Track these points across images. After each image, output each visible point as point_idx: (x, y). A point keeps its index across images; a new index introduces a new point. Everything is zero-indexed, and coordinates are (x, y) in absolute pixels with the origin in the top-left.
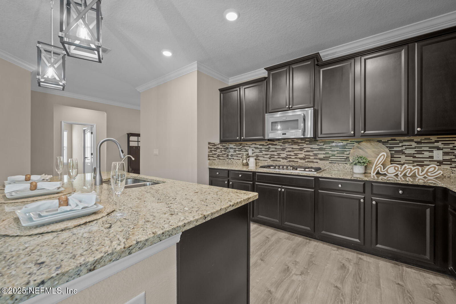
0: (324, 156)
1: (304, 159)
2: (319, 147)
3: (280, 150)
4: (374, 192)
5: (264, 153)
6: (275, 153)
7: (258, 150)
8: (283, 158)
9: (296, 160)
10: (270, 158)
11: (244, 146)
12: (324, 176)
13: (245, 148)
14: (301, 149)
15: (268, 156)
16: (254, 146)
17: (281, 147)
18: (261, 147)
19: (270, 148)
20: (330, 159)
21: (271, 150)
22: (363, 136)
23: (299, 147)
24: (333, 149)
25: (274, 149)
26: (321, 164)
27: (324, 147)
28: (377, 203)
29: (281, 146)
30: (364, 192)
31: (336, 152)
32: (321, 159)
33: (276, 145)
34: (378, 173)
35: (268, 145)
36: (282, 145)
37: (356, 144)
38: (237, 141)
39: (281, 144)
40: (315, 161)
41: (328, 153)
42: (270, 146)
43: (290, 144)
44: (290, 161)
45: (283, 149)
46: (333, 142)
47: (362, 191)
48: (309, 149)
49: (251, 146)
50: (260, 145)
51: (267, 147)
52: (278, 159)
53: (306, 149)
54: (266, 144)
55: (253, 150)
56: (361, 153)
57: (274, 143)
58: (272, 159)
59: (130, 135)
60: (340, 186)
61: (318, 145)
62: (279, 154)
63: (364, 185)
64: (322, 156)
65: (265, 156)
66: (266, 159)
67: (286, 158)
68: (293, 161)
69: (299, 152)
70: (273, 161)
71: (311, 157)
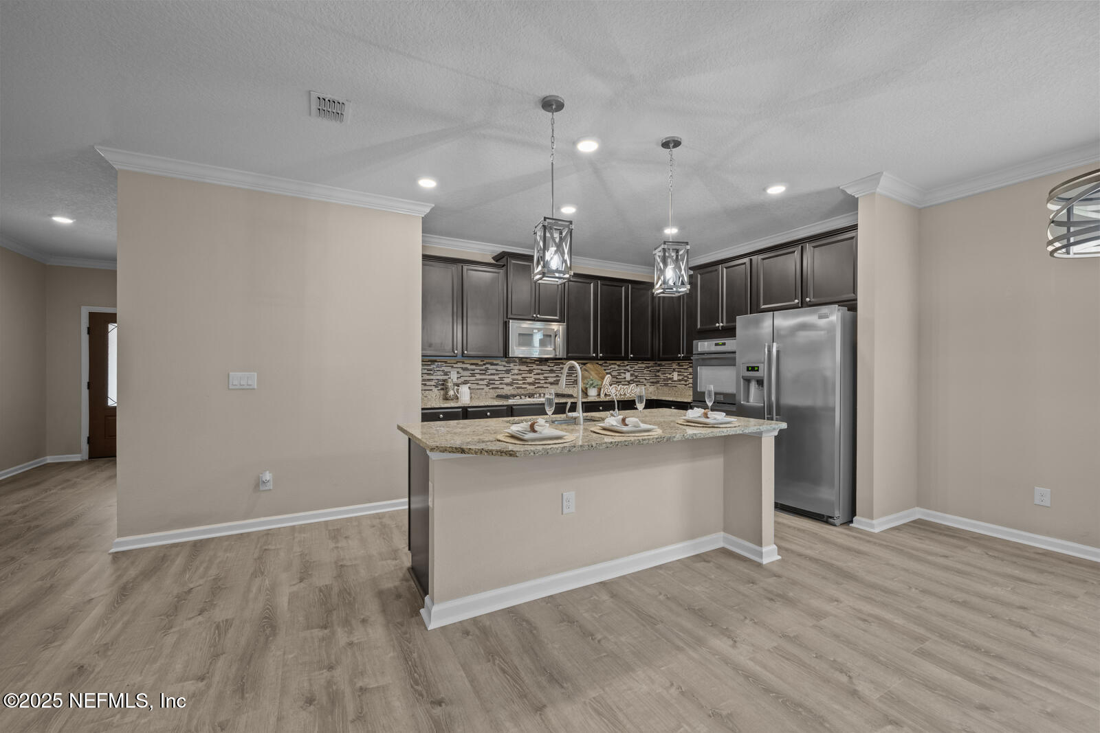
0: (555, 379)
2: (549, 369)
5: (478, 377)
6: (496, 377)
7: (468, 373)
8: (507, 384)
9: (524, 386)
10: (487, 385)
11: (442, 366)
13: (444, 368)
14: (531, 372)
15: (485, 382)
16: (460, 365)
17: (505, 369)
18: (473, 367)
19: (487, 369)
21: (490, 372)
23: (528, 369)
25: (494, 372)
27: (554, 368)
29: (505, 366)
33: (497, 365)
34: (606, 395)
35: (484, 364)
39: (504, 363)
42: (488, 366)
44: (517, 388)
45: (508, 372)
49: (455, 366)
50: (472, 364)
51: (484, 367)
52: (501, 386)
53: (536, 371)
54: (482, 363)
55: (458, 372)
58: (491, 386)
62: (501, 379)
65: (481, 382)
66: (482, 387)
67: (510, 384)
68: (521, 388)
69: (528, 375)
70: (493, 388)
71: (542, 382)
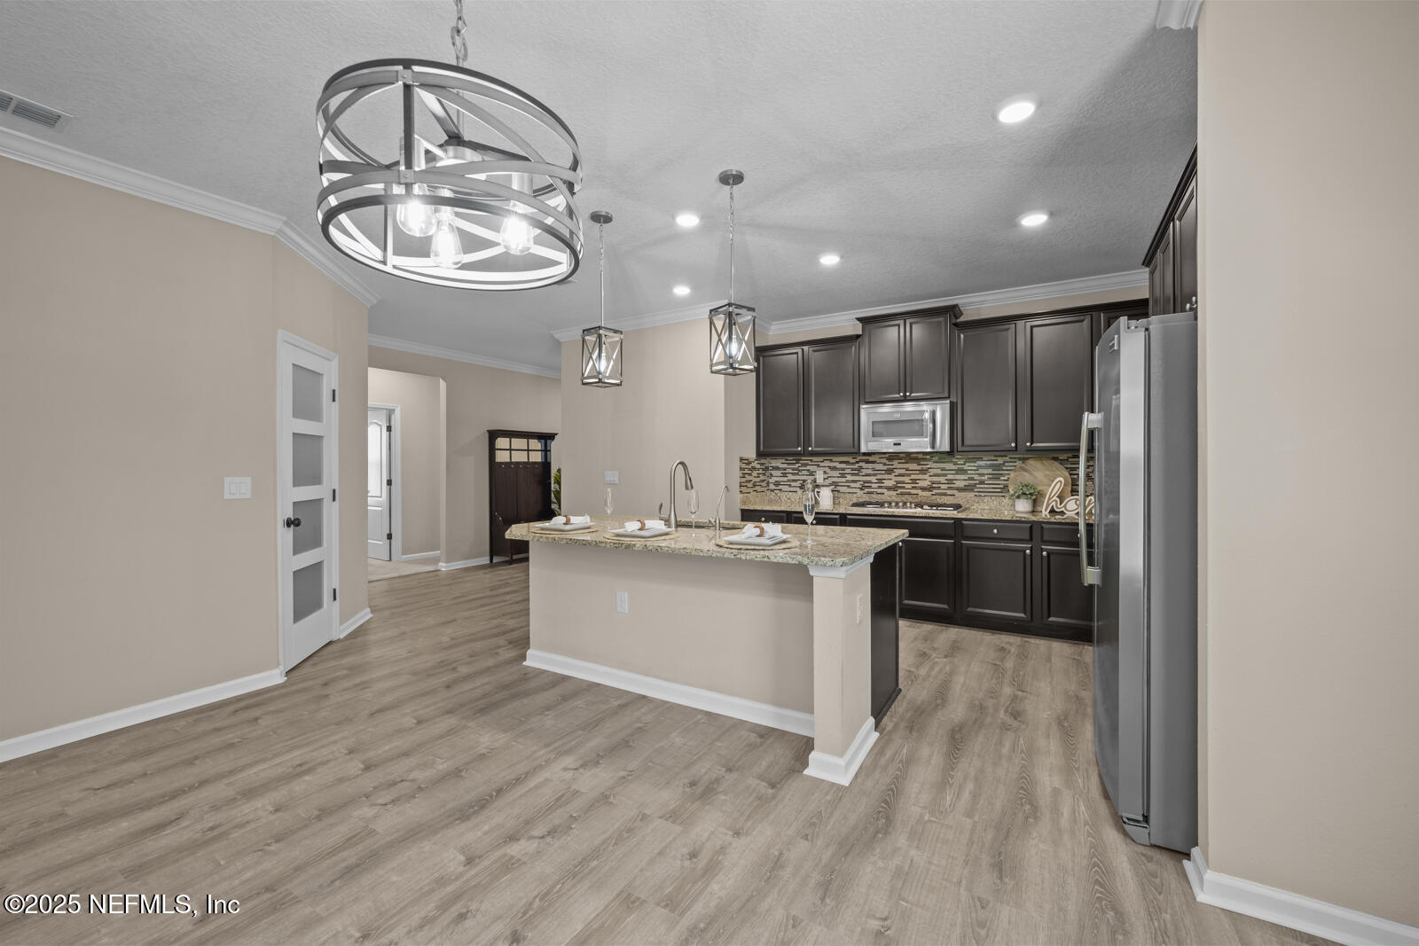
0: (966, 483)
1: (930, 489)
2: (956, 468)
3: (883, 472)
4: (1045, 538)
5: (849, 478)
6: (873, 479)
7: (836, 473)
8: (889, 488)
9: (913, 491)
10: (861, 489)
11: (806, 465)
12: (971, 516)
13: (808, 467)
14: (923, 472)
15: (858, 485)
16: (827, 463)
17: (885, 468)
18: (843, 466)
19: (861, 468)
20: (976, 490)
21: (864, 471)
22: (1030, 450)
23: (919, 467)
24: (981, 471)
25: (870, 472)
26: (961, 498)
27: (965, 467)
28: (1048, 554)
29: (885, 464)
30: (1031, 539)
31: (986, 477)
32: (959, 490)
33: (874, 462)
34: (1052, 511)
35: (857, 462)
36: (888, 463)
37: (1019, 463)
38: (798, 454)
39: (884, 461)
40: (949, 492)
41: (972, 479)
42: (861, 464)
43: (903, 461)
44: (902, 494)
45: (889, 471)
46: (981, 459)
47: (1028, 538)
48: (939, 471)
49: (821, 464)
50: (841, 462)
51: (857, 466)
52: (879, 490)
53: (934, 472)
54: (854, 461)
55: (825, 472)
56: (1027, 478)
57: (871, 459)
58: (866, 490)
59: (493, 435)
60: (995, 531)
61: (955, 464)
62: (880, 481)
63: (1031, 528)
64: (961, 484)
65: (852, 485)
66: (854, 490)
67: (894, 488)
68: (909, 494)
69: (921, 477)
70: (868, 493)
71: (943, 486)
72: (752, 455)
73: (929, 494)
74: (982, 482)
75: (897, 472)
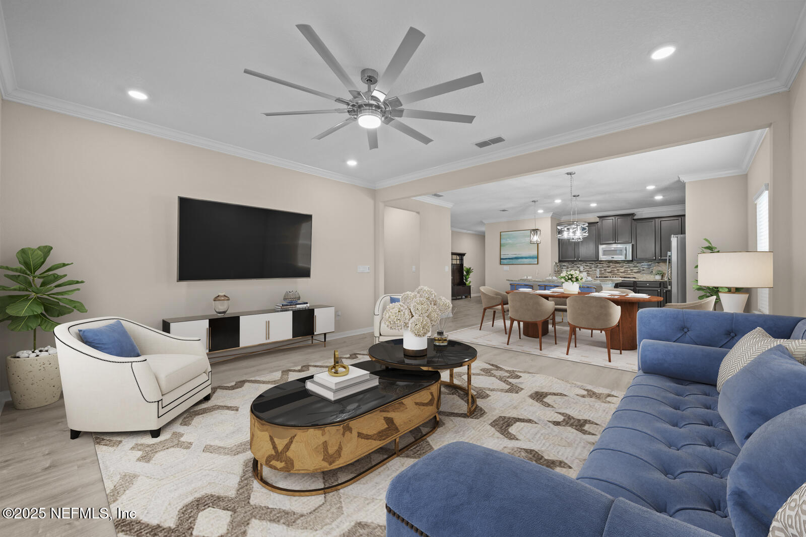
1: (624, 272)
2: (635, 265)
3: (606, 267)
7: (588, 267)
11: (577, 265)
12: (640, 280)
16: (584, 264)
17: (607, 265)
18: (592, 265)
19: (598, 265)
20: (641, 272)
21: (599, 267)
22: (660, 260)
23: (620, 265)
24: (643, 266)
26: (635, 275)
27: (638, 265)
28: (666, 292)
30: (660, 287)
31: (645, 268)
32: (635, 272)
33: (603, 264)
36: (609, 264)
37: (657, 264)
38: (575, 261)
39: (607, 263)
40: (631, 273)
41: (640, 269)
43: (614, 263)
44: (614, 274)
45: (609, 267)
46: (643, 262)
48: (628, 267)
50: (590, 264)
51: (596, 265)
54: (596, 263)
55: (584, 267)
56: (660, 269)
57: (602, 262)
60: (648, 285)
61: (633, 264)
63: (660, 284)
64: (636, 271)
65: (594, 271)
66: (595, 273)
69: (620, 268)
71: (629, 271)
72: (557, 261)
73: (623, 274)
74: (643, 270)
75: (612, 267)
